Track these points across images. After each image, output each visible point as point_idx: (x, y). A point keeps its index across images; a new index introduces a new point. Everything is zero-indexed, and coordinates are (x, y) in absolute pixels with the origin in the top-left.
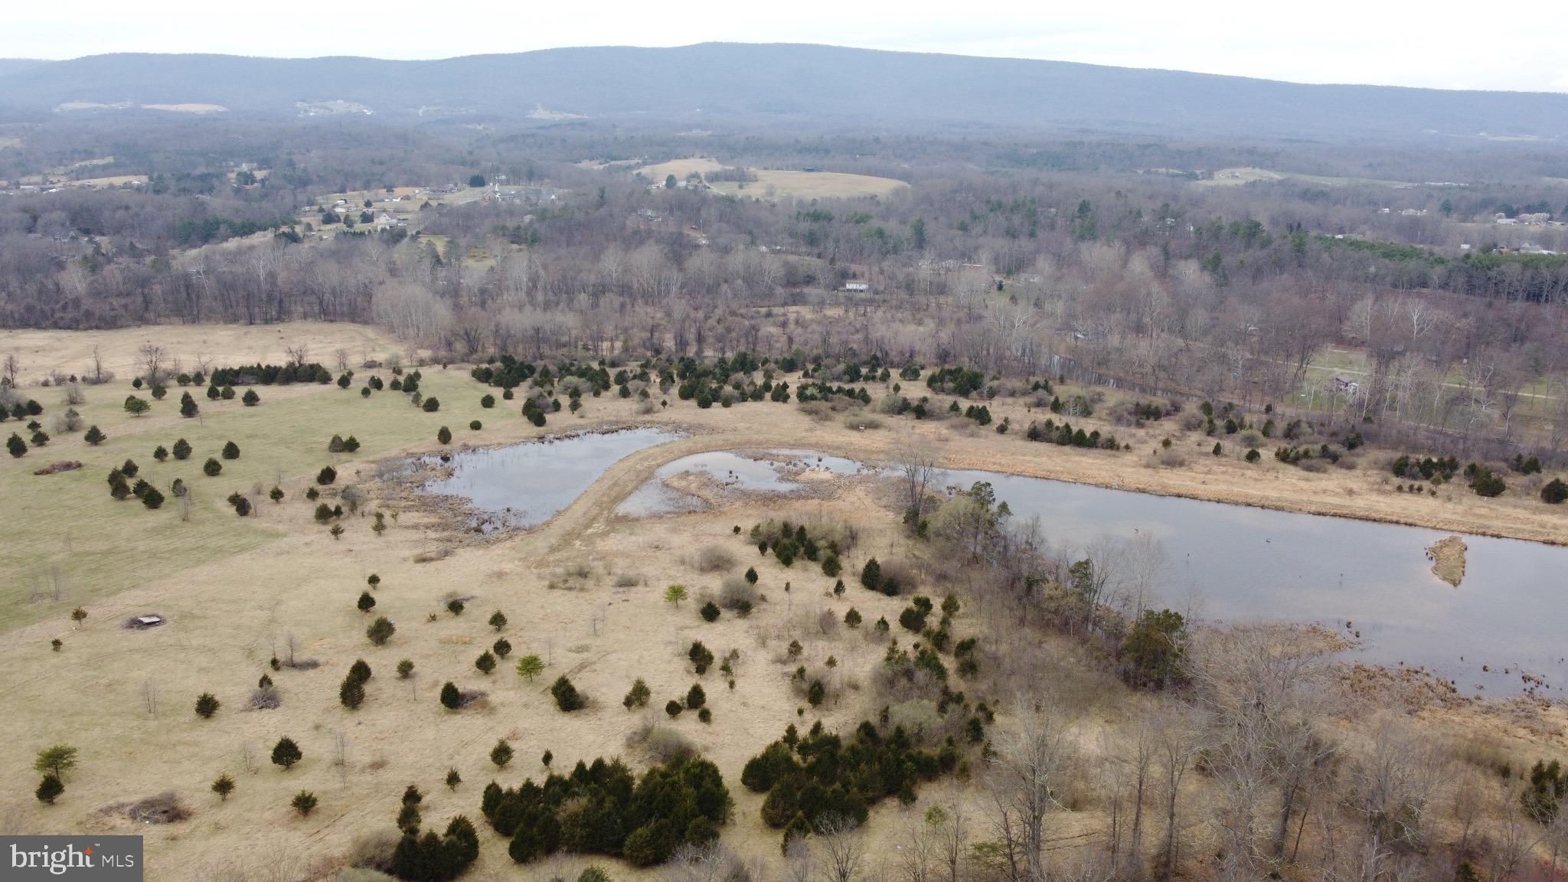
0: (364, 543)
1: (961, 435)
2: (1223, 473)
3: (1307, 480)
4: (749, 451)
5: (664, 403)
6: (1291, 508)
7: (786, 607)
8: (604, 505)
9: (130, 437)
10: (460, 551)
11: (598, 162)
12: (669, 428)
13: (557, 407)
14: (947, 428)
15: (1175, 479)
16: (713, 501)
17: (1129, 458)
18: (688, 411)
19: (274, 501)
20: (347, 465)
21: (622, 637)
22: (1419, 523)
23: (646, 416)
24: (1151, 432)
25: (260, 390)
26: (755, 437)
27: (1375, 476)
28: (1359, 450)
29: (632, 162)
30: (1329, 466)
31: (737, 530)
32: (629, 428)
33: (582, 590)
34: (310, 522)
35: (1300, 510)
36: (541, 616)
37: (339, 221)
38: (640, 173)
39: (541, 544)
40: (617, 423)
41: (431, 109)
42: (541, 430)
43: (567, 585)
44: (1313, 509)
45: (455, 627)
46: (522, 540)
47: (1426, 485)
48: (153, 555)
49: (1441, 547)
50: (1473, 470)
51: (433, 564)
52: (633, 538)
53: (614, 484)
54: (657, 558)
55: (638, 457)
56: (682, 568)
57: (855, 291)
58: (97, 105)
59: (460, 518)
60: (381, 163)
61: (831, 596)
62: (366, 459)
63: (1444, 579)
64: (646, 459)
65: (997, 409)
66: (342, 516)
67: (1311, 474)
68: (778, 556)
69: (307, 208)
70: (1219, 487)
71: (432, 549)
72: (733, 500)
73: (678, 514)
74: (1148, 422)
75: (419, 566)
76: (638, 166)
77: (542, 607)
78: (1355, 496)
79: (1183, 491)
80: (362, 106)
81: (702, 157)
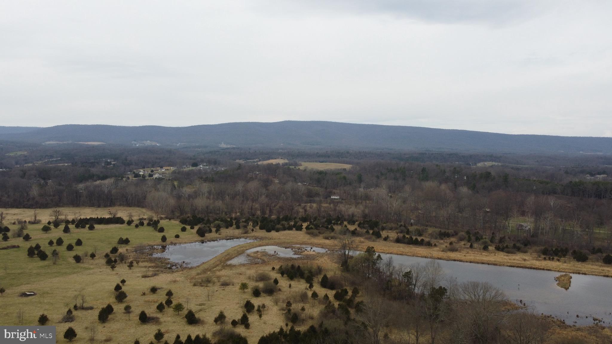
0: (123, 271)
1: (369, 241)
2: (473, 253)
3: (507, 256)
4: (284, 246)
5: (253, 230)
6: (500, 264)
7: (289, 293)
8: (222, 261)
9: (42, 238)
10: (161, 274)
11: (242, 160)
12: (253, 238)
13: (210, 231)
14: (364, 239)
15: (453, 255)
16: (266, 260)
17: (436, 249)
18: (263, 233)
19: (91, 258)
20: (123, 248)
21: (219, 301)
22: (552, 269)
23: (245, 234)
24: (446, 241)
25: (96, 226)
26: (287, 241)
27: (535, 255)
28: (529, 246)
29: (255, 160)
30: (517, 252)
31: (273, 269)
32: (237, 238)
33: (207, 286)
34: (104, 265)
35: (504, 265)
36: (188, 294)
37: (140, 177)
38: (257, 164)
39: (193, 273)
40: (233, 236)
41: (182, 144)
42: (203, 238)
43: (201, 285)
44: (509, 264)
45: (152, 297)
46: (187, 271)
47: (556, 258)
48: (38, 274)
49: (561, 277)
50: (574, 253)
51: (149, 278)
52: (232, 271)
53: (228, 254)
54: (240, 277)
55: (239, 247)
56: (249, 280)
57: (335, 199)
58: (58, 142)
59: (164, 264)
60: (160, 159)
61: (308, 289)
62: (132, 246)
63: (562, 287)
64: (242, 247)
65: (384, 234)
66: (117, 263)
67: (509, 254)
68: (288, 276)
69: (129, 173)
70: (471, 257)
71: (150, 273)
72: (274, 260)
73: (251, 264)
74: (444, 238)
75: (143, 279)
76: (257, 161)
77: (189, 291)
78: (526, 261)
79: (456, 258)
80: (156, 143)
81: (281, 159)
